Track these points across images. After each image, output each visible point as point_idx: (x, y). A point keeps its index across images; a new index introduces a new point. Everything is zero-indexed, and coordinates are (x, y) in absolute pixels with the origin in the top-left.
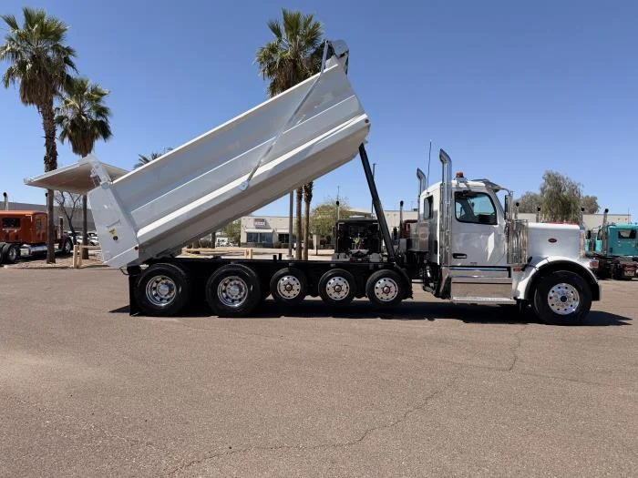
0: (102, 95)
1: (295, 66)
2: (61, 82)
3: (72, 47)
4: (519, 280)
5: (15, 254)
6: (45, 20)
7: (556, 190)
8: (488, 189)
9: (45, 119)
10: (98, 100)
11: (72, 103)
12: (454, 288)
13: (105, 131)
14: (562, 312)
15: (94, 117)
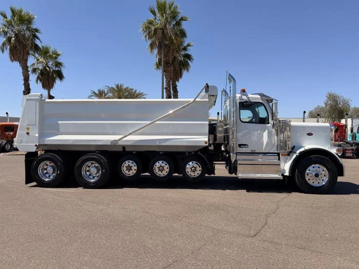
0: (59, 55)
1: (163, 32)
2: (31, 48)
3: (38, 28)
4: (286, 162)
5: (9, 147)
6: (23, 13)
7: (334, 104)
8: (262, 99)
9: (23, 70)
10: (56, 58)
11: (41, 60)
12: (239, 168)
13: (61, 76)
14: (316, 184)
15: (54, 68)
